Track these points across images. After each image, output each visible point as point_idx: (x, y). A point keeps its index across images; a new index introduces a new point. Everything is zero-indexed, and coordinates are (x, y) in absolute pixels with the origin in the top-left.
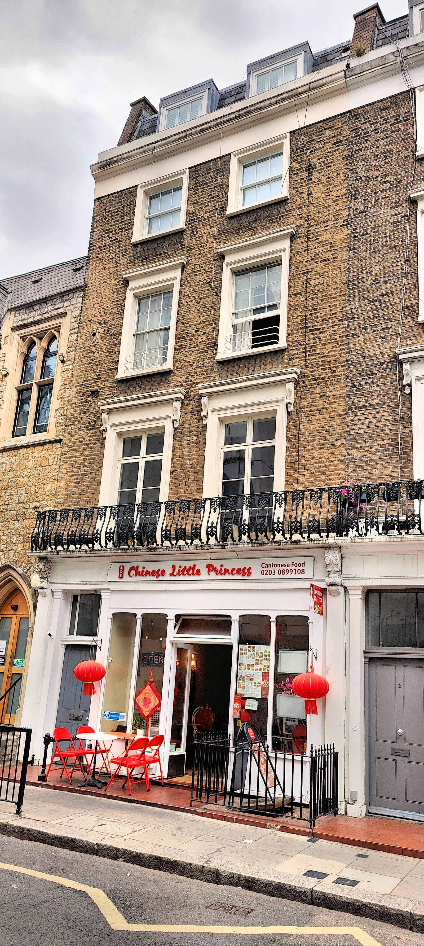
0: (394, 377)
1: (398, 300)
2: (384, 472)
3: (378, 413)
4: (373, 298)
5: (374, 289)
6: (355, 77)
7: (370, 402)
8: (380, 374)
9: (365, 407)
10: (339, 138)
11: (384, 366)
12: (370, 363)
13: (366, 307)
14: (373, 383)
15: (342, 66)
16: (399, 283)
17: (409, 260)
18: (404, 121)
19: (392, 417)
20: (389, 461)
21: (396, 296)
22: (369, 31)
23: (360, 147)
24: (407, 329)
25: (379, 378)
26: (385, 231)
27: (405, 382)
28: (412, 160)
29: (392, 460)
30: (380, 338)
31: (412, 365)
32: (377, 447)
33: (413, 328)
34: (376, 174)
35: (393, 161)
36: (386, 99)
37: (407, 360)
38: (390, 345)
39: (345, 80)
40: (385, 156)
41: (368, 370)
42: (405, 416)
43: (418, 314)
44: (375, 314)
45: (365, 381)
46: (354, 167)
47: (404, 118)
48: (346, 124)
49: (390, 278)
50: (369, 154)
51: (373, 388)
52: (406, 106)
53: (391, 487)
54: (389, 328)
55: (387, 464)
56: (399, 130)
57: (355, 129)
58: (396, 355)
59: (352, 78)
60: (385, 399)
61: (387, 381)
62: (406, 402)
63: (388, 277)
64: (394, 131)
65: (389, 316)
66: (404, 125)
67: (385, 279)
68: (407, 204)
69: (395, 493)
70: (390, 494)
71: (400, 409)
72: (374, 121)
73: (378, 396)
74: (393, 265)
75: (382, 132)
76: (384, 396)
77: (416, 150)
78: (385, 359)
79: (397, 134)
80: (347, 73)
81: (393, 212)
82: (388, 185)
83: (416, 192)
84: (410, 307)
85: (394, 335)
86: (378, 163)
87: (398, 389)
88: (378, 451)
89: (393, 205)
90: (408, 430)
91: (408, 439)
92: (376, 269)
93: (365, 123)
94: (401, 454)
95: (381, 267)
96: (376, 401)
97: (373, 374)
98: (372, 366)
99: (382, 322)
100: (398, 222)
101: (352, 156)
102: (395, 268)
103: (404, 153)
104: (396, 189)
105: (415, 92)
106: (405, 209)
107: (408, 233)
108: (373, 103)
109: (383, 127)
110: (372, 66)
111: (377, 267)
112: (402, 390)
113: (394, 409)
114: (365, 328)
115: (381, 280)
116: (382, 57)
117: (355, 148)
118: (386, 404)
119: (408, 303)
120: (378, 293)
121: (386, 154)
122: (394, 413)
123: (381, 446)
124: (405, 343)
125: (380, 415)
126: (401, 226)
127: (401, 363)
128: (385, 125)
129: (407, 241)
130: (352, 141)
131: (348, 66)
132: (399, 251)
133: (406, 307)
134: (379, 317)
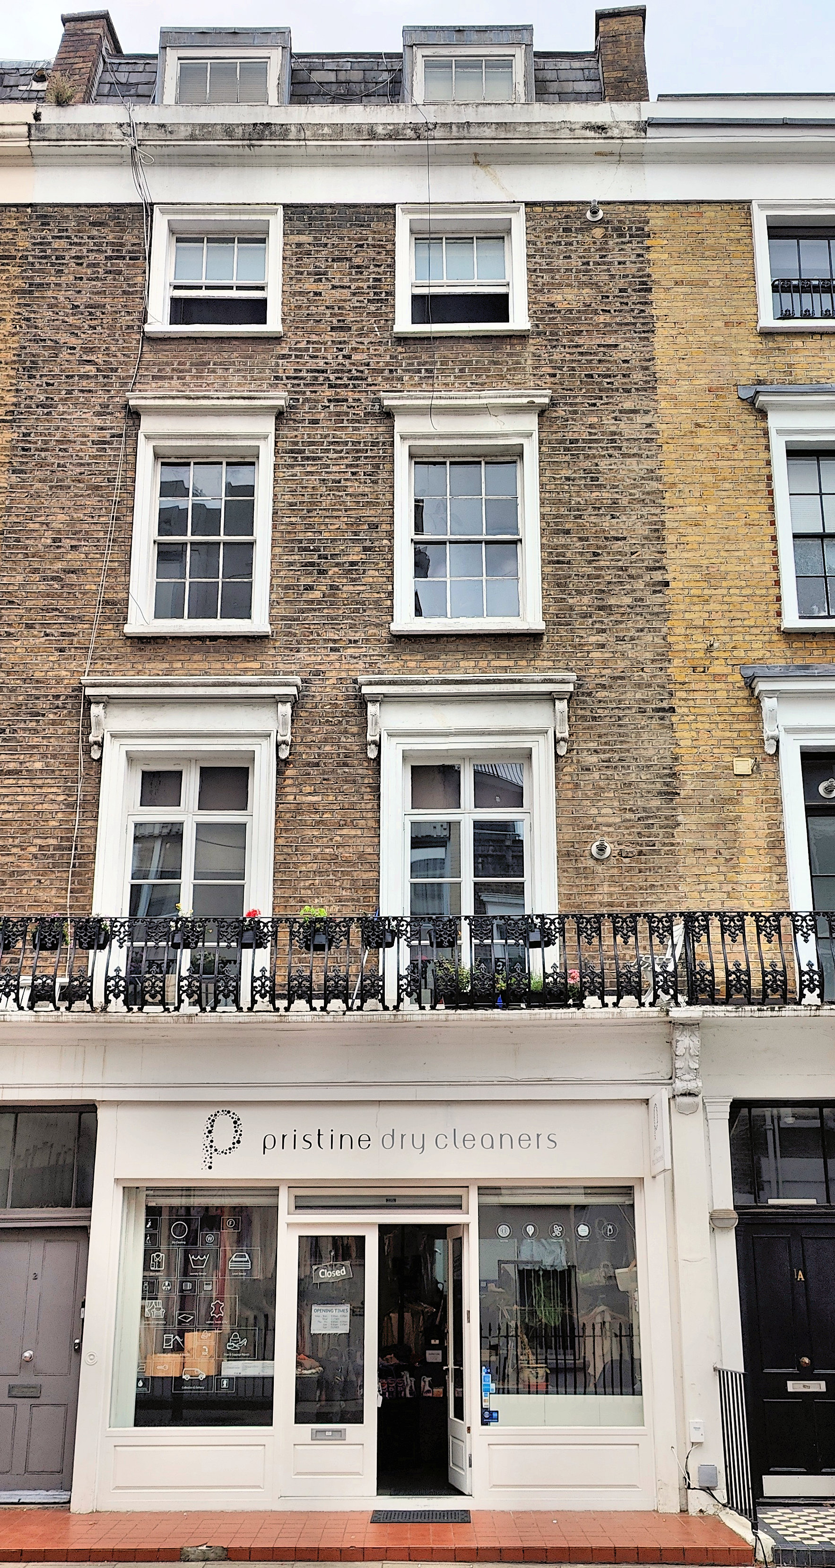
0: (75, 725)
1: (94, 587)
2: (42, 895)
3: (40, 787)
4: (49, 574)
5: (51, 556)
6: (47, 143)
7: (28, 764)
8: (51, 716)
9: (17, 772)
10: (8, 250)
11: (60, 703)
12: (33, 692)
13: (35, 587)
14: (36, 731)
15: (24, 112)
16: (98, 556)
17: (118, 519)
18: (130, 259)
19: (66, 797)
20: (53, 876)
21: (90, 579)
22: (87, 59)
23: (46, 281)
24: (105, 642)
25: (49, 724)
26: (80, 454)
27: (92, 739)
28: (138, 337)
29: (59, 875)
30: (57, 649)
31: (108, 710)
32: (33, 850)
33: (116, 643)
34: (73, 341)
35: (105, 326)
36: (102, 205)
37: (98, 699)
38: (73, 666)
39: (27, 143)
40: (91, 314)
41: (30, 706)
42: (88, 798)
43: (126, 619)
44: (52, 604)
45: (22, 725)
46: (32, 315)
47: (130, 252)
48: (24, 227)
49: (83, 543)
50: (62, 299)
51: (36, 740)
52: (136, 232)
53: (47, 924)
54: (74, 635)
55: (48, 882)
56: (120, 273)
57: (41, 244)
58: (80, 688)
59: (42, 143)
60: (55, 764)
61: (62, 731)
62: (92, 773)
63: (79, 540)
64: (110, 272)
65: (75, 613)
66: (128, 265)
67: (74, 543)
68: (123, 415)
69: (54, 937)
70: (45, 937)
71: (80, 785)
72: (76, 240)
73: (44, 756)
74: (90, 520)
75: (88, 266)
76: (54, 756)
77: (145, 321)
78: (61, 690)
79: (114, 279)
80: (33, 132)
81: (98, 422)
82: (91, 369)
83: (139, 398)
84: (114, 603)
85: (81, 648)
86: (78, 323)
87: (80, 747)
88: (35, 857)
89: (98, 408)
90: (90, 823)
91: (89, 841)
92: (59, 520)
93: (60, 238)
94: (74, 866)
95: (68, 518)
96: (38, 765)
97: (38, 714)
98: (38, 698)
99: (61, 620)
100: (104, 442)
101: (31, 292)
102: (93, 527)
103: (125, 320)
104: (106, 380)
105: (152, 210)
106: (117, 422)
107: (120, 468)
108: (78, 205)
109: (92, 256)
110: (80, 133)
111: (62, 517)
112: (87, 752)
113: (69, 784)
114: (29, 626)
115: (67, 543)
116: (101, 125)
117: (38, 280)
118: (57, 773)
119: (109, 596)
120: (59, 565)
121: (93, 310)
122: (69, 792)
123: (41, 848)
124: (98, 667)
125: (44, 791)
126: (109, 452)
127: (89, 701)
128: (94, 255)
129: (118, 483)
130: (33, 264)
131: (37, 116)
132: (102, 496)
133: (107, 602)
134: (57, 609)
